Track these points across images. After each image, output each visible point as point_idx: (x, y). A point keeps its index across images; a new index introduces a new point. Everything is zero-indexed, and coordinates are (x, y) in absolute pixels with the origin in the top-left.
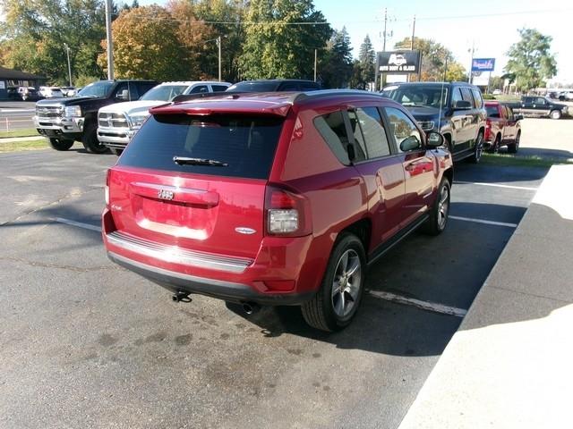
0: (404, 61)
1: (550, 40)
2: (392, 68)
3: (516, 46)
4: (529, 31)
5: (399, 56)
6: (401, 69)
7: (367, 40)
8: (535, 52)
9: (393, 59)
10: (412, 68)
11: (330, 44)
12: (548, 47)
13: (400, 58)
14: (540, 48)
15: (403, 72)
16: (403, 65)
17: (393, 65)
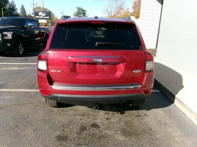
0: (45, 15)
1: (86, 11)
2: (40, 17)
3: (76, 13)
4: (79, 8)
5: (43, 13)
6: (44, 17)
7: (23, 6)
8: (82, 15)
9: (40, 14)
10: (48, 17)
11: (8, 6)
12: (85, 14)
13: (43, 14)
14: (83, 14)
15: (45, 19)
16: (45, 16)
17: (40, 16)
